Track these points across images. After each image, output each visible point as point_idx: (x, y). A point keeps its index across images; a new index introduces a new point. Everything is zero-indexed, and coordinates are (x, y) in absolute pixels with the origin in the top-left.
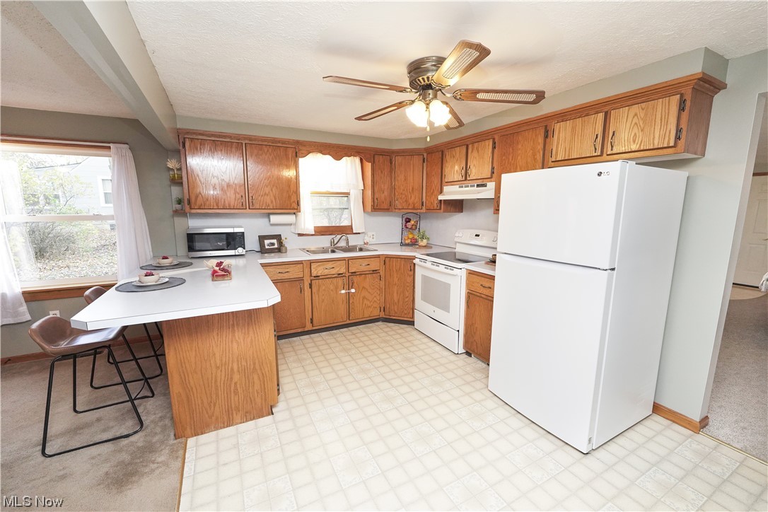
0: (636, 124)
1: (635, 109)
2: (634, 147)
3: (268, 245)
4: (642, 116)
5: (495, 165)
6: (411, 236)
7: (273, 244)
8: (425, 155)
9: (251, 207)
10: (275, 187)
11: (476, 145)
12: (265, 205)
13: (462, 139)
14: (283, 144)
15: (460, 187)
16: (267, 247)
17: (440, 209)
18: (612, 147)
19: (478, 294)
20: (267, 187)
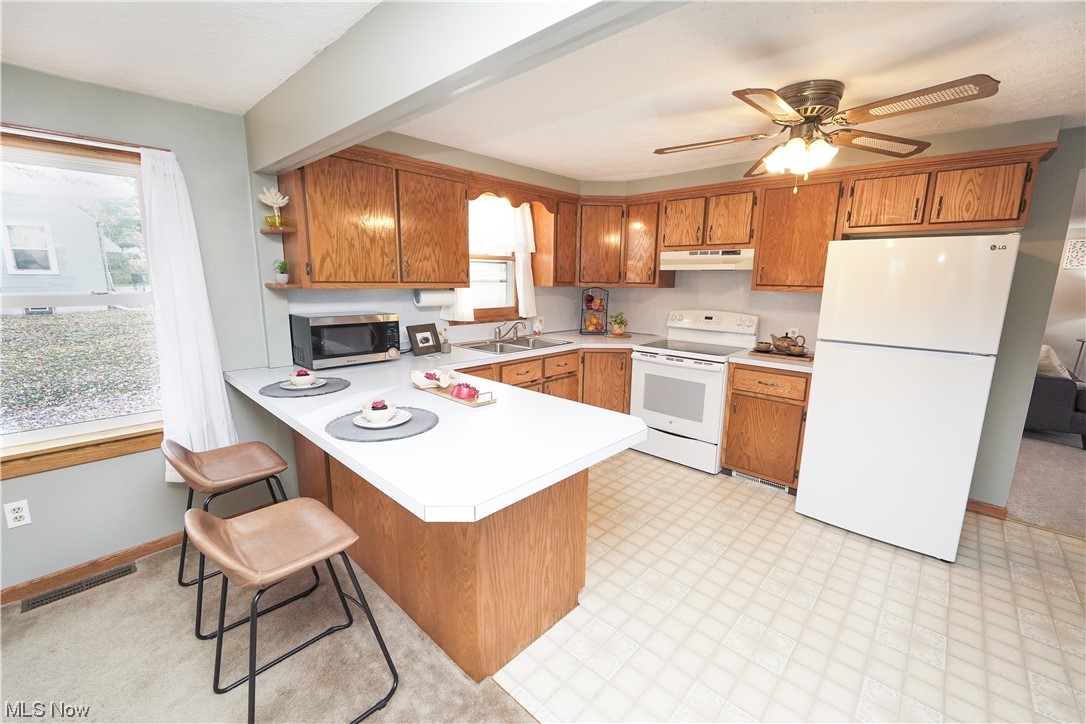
0: (970, 190)
1: (970, 173)
2: (967, 216)
3: (421, 342)
4: (979, 181)
5: (755, 227)
6: (595, 321)
7: (426, 340)
8: (624, 206)
9: (405, 279)
10: (438, 247)
11: (723, 198)
12: (424, 276)
13: (701, 189)
14: (448, 175)
15: (691, 254)
16: (421, 345)
17: (654, 283)
18: (939, 214)
19: (752, 394)
20: (428, 246)
